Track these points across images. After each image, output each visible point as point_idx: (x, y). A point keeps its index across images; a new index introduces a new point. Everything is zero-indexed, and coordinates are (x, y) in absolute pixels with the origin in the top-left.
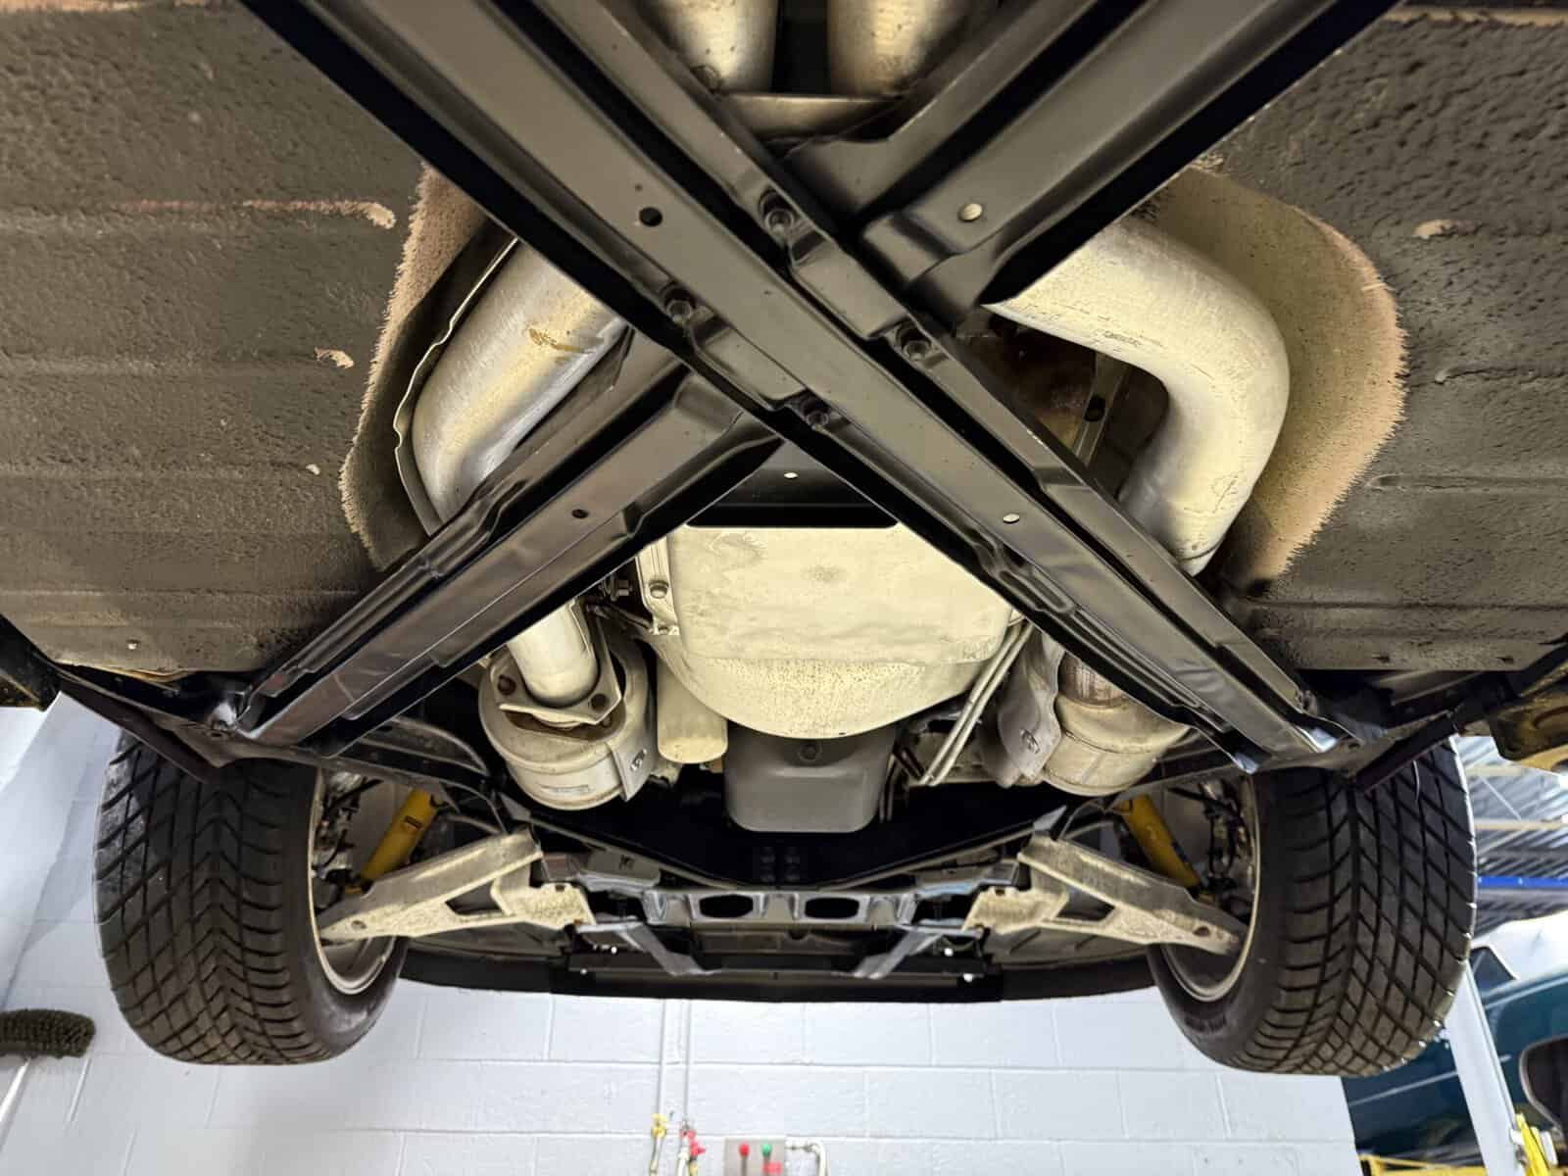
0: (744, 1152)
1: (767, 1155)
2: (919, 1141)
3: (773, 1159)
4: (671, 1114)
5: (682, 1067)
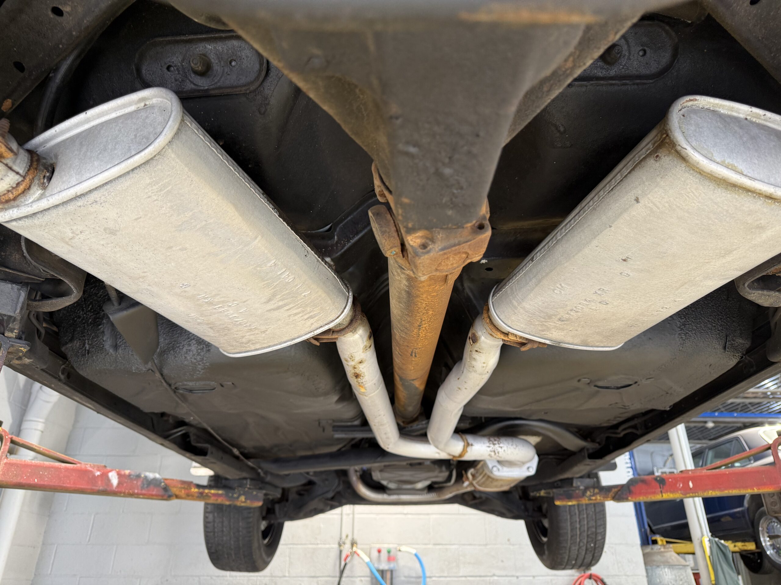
0: (379, 551)
1: (389, 552)
2: (453, 547)
3: (392, 554)
4: (347, 536)
5: (351, 516)
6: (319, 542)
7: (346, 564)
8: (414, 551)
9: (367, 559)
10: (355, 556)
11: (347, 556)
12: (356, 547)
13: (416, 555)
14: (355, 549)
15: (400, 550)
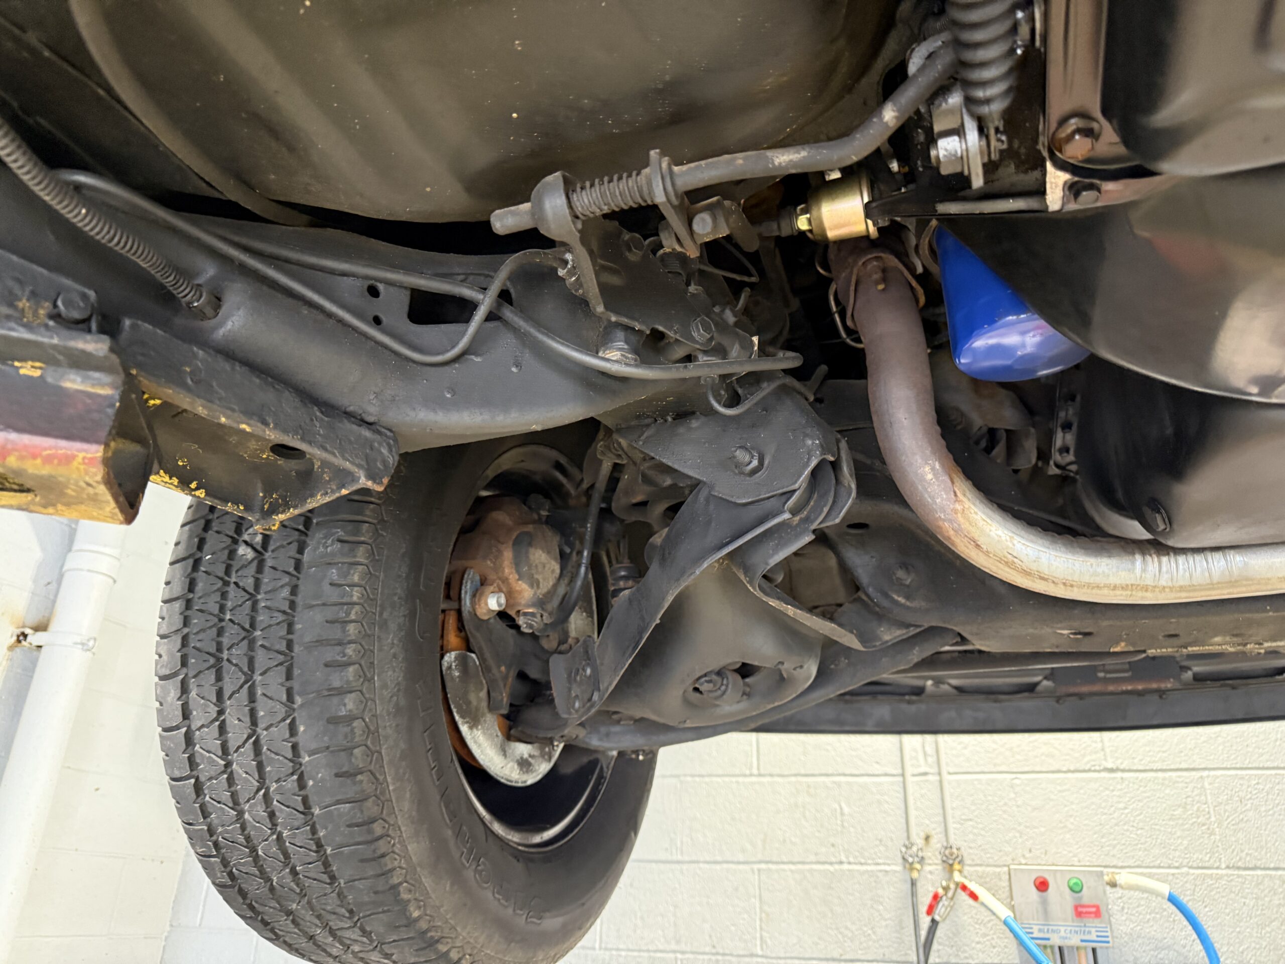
0: (1042, 885)
1: (1076, 889)
4: (927, 838)
5: (934, 778)
6: (844, 859)
7: (934, 923)
8: (1165, 889)
9: (1004, 912)
10: (963, 896)
11: (936, 897)
12: (960, 871)
13: (1172, 899)
14: (957, 877)
15: (1113, 885)
